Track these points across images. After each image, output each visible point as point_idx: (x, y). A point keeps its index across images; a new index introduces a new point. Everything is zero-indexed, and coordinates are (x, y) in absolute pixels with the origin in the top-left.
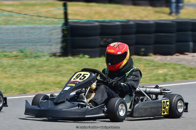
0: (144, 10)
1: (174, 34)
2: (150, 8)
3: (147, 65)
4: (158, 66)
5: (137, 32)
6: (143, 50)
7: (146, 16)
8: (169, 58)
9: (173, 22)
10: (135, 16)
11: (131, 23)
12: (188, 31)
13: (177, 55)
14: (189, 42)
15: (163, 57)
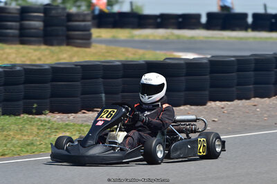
0: (35, 50)
1: (78, 83)
2: (43, 47)
3: (41, 127)
4: (56, 129)
5: (26, 82)
6: (35, 106)
7: (39, 59)
8: (72, 116)
9: (76, 65)
10: (24, 59)
11: (18, 68)
12: (97, 78)
13: (84, 113)
14: (102, 93)
15: (65, 116)
